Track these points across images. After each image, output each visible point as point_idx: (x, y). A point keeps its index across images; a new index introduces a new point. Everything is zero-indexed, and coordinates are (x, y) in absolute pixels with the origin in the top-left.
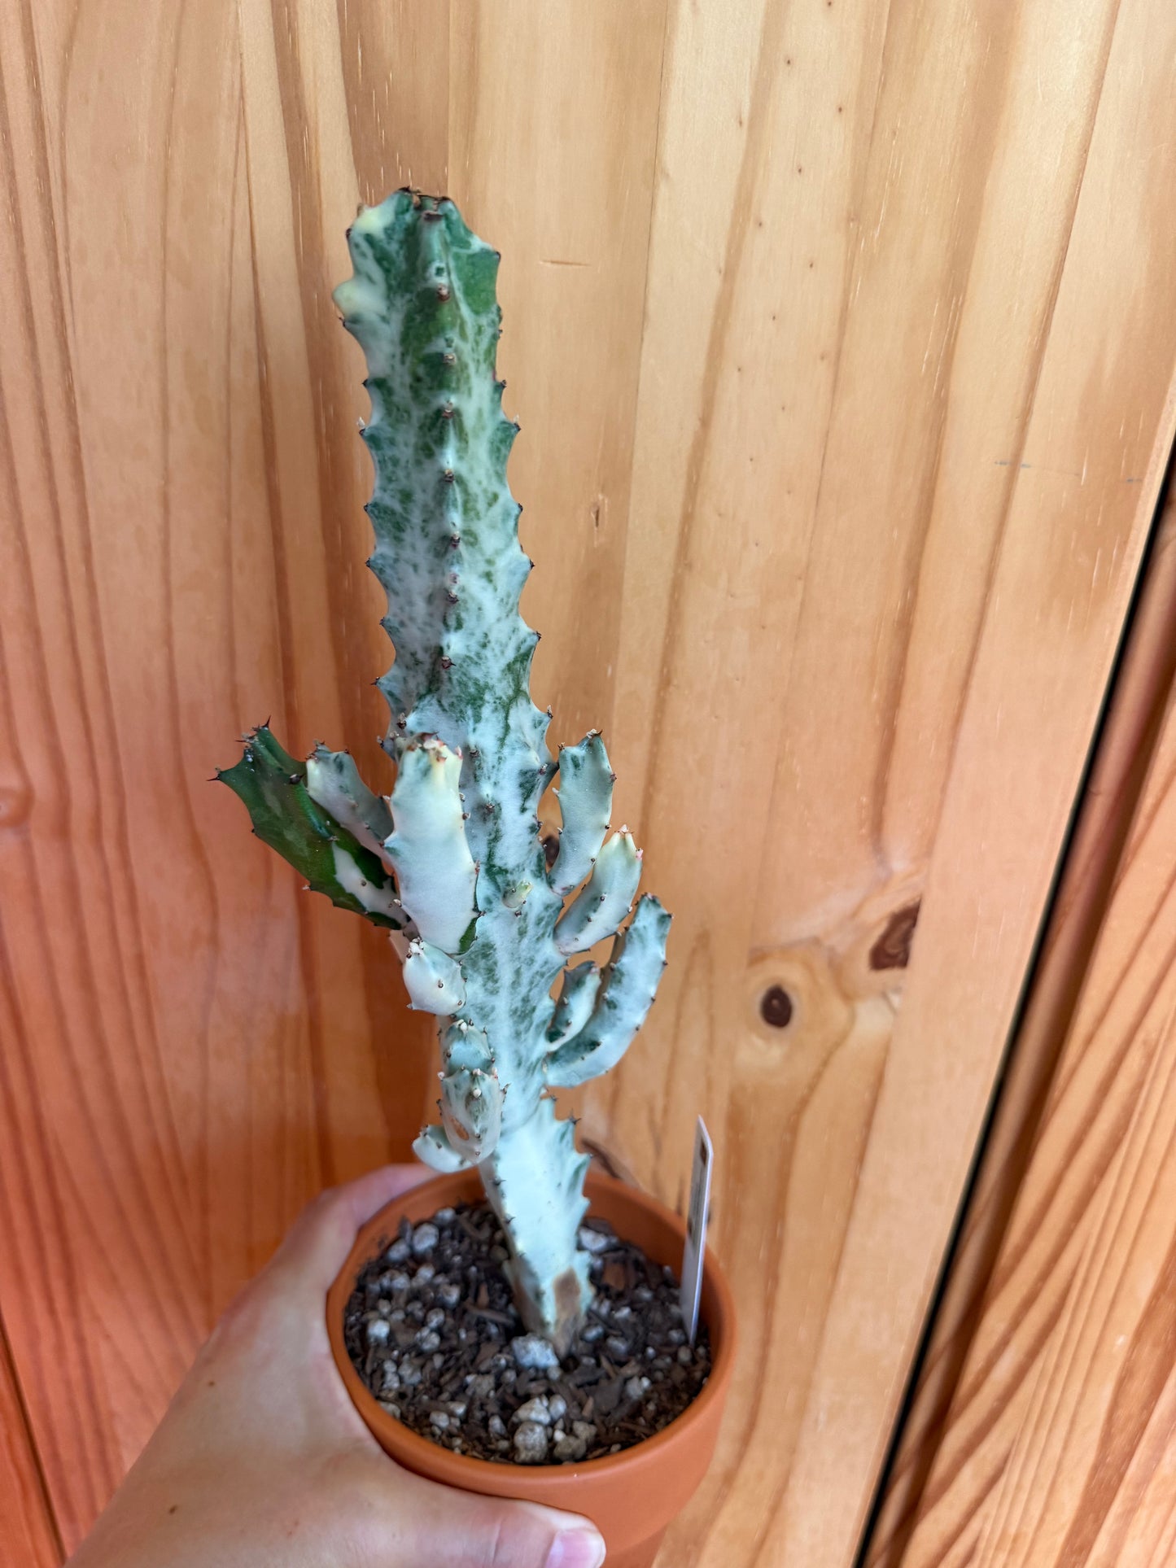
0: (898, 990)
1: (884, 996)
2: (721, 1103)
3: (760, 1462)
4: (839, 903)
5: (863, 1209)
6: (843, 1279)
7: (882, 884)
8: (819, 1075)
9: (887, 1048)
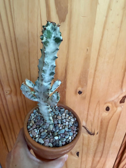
0: (123, 106)
1: (121, 106)
2: (100, 120)
3: (103, 159)
4: (116, 96)
5: (116, 131)
6: (114, 139)
7: (122, 94)
8: (112, 116)
9: (121, 112)
